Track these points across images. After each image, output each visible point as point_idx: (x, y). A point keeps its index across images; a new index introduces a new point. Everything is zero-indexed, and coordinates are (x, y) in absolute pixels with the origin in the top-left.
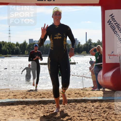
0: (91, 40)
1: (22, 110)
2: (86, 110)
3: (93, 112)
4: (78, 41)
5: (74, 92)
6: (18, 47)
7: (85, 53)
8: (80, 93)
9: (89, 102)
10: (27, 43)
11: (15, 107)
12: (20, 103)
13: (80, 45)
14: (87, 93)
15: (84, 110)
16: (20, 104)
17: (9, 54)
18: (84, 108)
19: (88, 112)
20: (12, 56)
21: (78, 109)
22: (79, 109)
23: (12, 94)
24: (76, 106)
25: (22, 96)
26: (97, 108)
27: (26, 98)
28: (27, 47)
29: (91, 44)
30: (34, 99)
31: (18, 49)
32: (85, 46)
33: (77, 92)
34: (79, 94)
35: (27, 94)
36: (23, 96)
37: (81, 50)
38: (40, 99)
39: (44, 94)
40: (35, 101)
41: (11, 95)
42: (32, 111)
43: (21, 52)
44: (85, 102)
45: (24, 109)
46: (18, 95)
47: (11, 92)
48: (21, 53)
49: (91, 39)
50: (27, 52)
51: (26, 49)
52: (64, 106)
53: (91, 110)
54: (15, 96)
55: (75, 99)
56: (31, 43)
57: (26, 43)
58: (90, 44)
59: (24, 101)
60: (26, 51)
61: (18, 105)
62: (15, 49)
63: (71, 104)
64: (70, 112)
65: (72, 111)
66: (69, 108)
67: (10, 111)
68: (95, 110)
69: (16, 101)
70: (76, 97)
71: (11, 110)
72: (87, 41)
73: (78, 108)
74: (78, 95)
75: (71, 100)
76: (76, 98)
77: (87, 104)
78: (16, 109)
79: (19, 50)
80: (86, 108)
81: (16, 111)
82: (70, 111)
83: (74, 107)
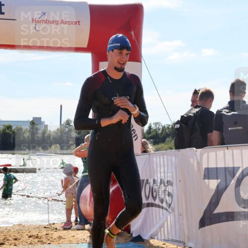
0: (71, 121)
4: (44, 122)
7: (57, 150)
8: (40, 235)
13: (48, 132)
14: (56, 235)
29: (70, 130)
32: (57, 133)
33: (35, 233)
34: (37, 237)
37: (49, 142)
58: (68, 130)
72: (62, 123)
74: (36, 240)
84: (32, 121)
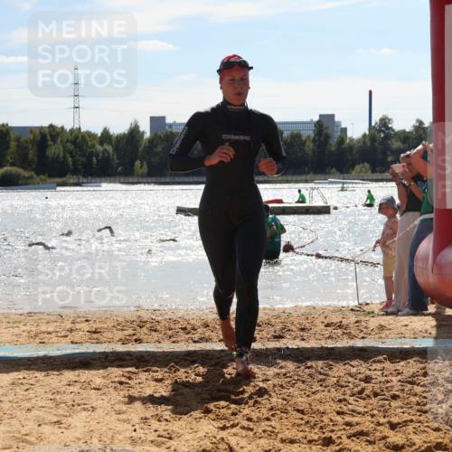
0: (390, 120)
1: (122, 387)
2: (369, 388)
3: (395, 397)
4: (340, 123)
5: (322, 319)
6: (109, 148)
7: (366, 172)
8: (345, 322)
9: (380, 358)
10: (143, 133)
11: (95, 376)
12: (114, 361)
13: (348, 141)
14: (373, 323)
15: (360, 388)
16: (116, 363)
17: (75, 172)
18: (360, 380)
19: (376, 395)
20: (85, 181)
21: (338, 385)
22: (342, 386)
23: (85, 326)
24: (330, 373)
25: (120, 335)
26: (412, 383)
27: (136, 341)
28: (143, 145)
29: (388, 137)
30: (167, 347)
31: (106, 155)
32: (364, 142)
33: (335, 319)
34: (340, 327)
35: (141, 327)
36: (126, 332)
37: (350, 158)
38: (192, 347)
39: (208, 326)
40: (171, 352)
41: (80, 330)
42: (161, 390)
43: (119, 165)
44: (366, 359)
45: (130, 382)
46: (108, 329)
47: (78, 320)
48: (120, 168)
49: (390, 117)
50: (141, 166)
51: (139, 154)
52: (285, 375)
53: (387, 388)
54: (95, 332)
55: (326, 346)
56: (159, 134)
57: (139, 131)
58: (385, 137)
59: (129, 354)
60: (138, 163)
61: (106, 367)
62: (97, 155)
63: (309, 364)
64: (308, 396)
65: (313, 393)
66: (303, 382)
67: (75, 389)
68: (403, 390)
69: (100, 353)
70: (330, 337)
71: (78, 385)
72: (373, 124)
73: (338, 381)
74: (339, 330)
75: (312, 349)
76: (329, 341)
77: (374, 366)
78: (98, 381)
79: (113, 160)
80: (370, 382)
81: (100, 392)
82: (308, 393)
83: (321, 377)
84: (318, 122)
